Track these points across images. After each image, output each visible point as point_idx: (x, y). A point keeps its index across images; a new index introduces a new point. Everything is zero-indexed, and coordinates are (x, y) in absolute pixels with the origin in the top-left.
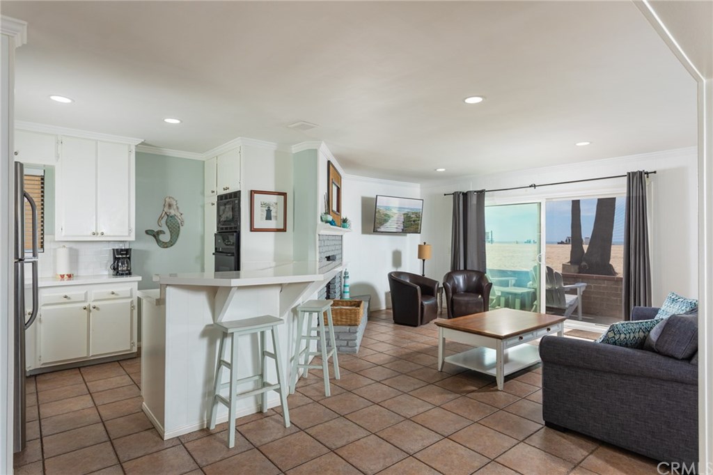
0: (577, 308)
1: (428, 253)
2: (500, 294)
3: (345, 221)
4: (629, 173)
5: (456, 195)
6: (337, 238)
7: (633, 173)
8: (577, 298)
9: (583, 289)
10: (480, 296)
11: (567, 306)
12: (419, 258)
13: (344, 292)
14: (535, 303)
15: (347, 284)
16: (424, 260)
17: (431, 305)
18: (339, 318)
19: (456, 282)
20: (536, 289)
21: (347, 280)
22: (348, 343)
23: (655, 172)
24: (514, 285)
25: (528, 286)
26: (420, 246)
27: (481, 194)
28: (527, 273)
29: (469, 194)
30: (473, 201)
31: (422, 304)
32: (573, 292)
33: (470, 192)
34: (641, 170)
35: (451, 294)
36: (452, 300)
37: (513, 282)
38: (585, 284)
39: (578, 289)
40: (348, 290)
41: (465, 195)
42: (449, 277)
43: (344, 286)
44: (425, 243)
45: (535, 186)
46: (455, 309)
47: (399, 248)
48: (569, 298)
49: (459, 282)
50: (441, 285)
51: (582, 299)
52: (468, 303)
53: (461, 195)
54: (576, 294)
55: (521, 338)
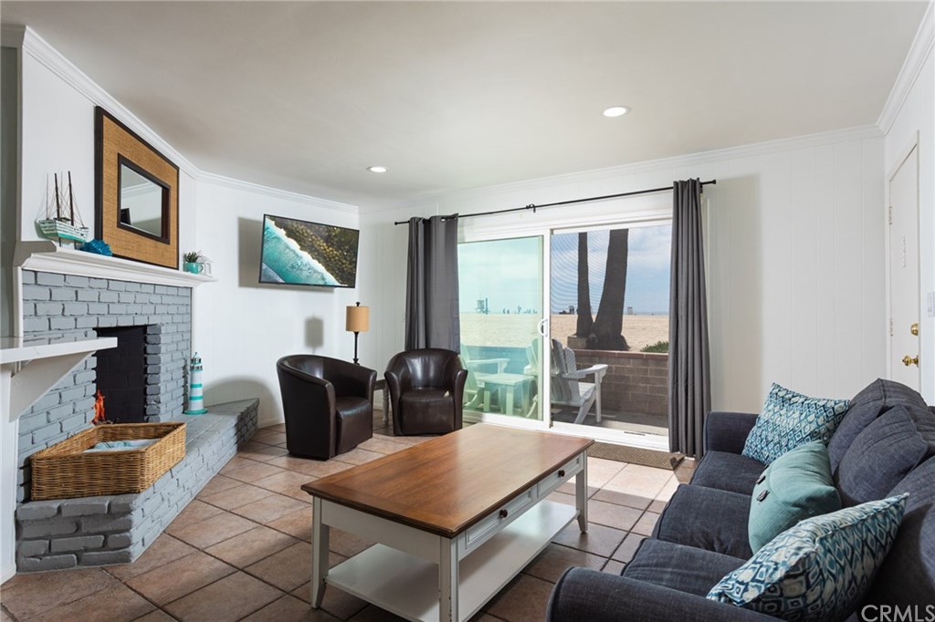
0: (595, 401)
1: (362, 320)
2: (483, 386)
3: (192, 259)
4: (676, 183)
5: (413, 223)
6: (182, 292)
7: (682, 182)
8: (595, 388)
9: (604, 373)
10: (447, 394)
11: (582, 401)
12: (348, 329)
13: (191, 398)
14: (535, 398)
15: (197, 382)
16: (356, 334)
17: (357, 417)
18: (85, 479)
19: (411, 370)
20: (536, 377)
21: (197, 374)
22: (105, 542)
23: (714, 182)
24: (506, 371)
25: (525, 372)
26: (349, 309)
27: (452, 221)
28: (523, 351)
29: (433, 222)
30: (439, 232)
31: (338, 416)
32: (590, 378)
33: (435, 217)
34: (695, 178)
35: (399, 393)
36: (401, 402)
37: (505, 366)
38: (606, 366)
39: (596, 375)
40: (200, 394)
41: (428, 223)
42: (399, 362)
43: (192, 386)
44: (358, 304)
45: (534, 207)
46: (405, 418)
47: (319, 314)
48: (585, 389)
49: (414, 370)
50: (381, 377)
51: (602, 388)
52: (427, 405)
53: (421, 223)
54: (594, 382)
55: (504, 514)
